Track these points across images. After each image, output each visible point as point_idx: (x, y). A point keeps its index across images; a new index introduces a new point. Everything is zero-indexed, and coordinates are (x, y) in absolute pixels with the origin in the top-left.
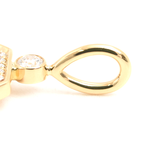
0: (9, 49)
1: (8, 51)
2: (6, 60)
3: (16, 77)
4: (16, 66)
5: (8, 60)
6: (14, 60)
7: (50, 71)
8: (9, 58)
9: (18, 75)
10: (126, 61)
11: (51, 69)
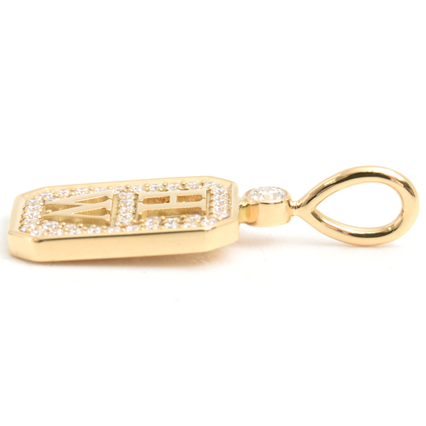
0: (232, 182)
1: (231, 185)
2: (229, 196)
3: (245, 219)
4: (245, 200)
5: (233, 196)
6: (241, 194)
7: (297, 209)
8: (233, 193)
9: (248, 215)
10: (412, 194)
11: (299, 207)
